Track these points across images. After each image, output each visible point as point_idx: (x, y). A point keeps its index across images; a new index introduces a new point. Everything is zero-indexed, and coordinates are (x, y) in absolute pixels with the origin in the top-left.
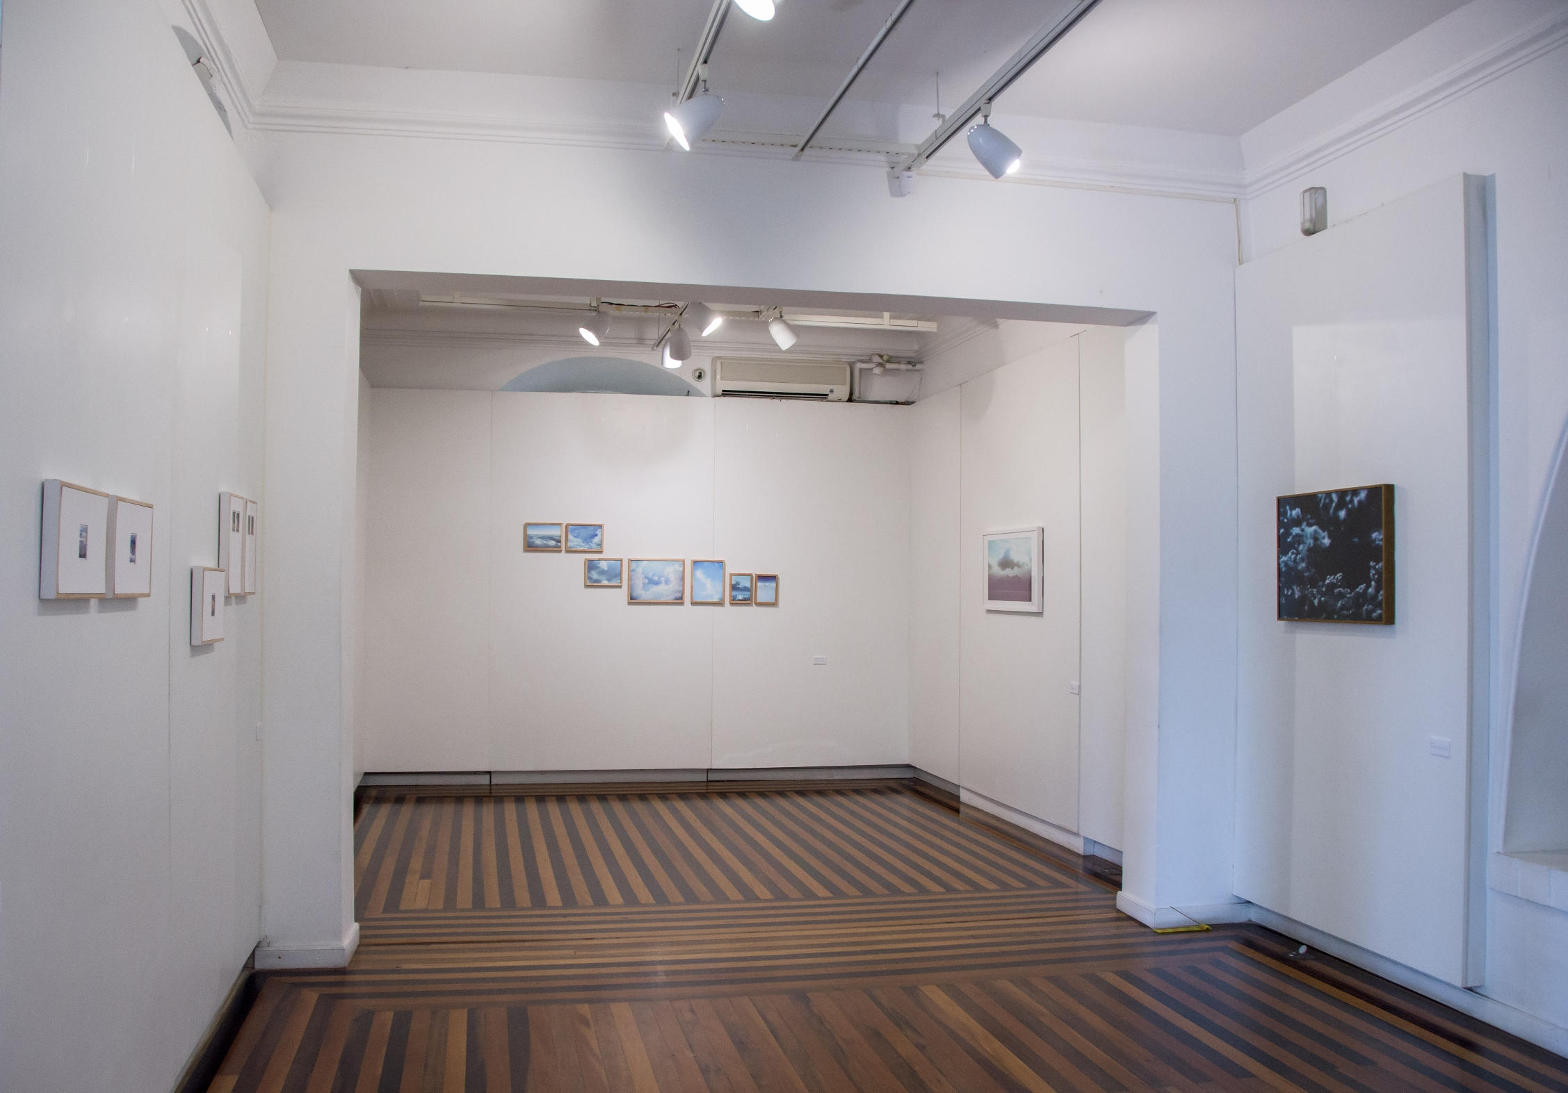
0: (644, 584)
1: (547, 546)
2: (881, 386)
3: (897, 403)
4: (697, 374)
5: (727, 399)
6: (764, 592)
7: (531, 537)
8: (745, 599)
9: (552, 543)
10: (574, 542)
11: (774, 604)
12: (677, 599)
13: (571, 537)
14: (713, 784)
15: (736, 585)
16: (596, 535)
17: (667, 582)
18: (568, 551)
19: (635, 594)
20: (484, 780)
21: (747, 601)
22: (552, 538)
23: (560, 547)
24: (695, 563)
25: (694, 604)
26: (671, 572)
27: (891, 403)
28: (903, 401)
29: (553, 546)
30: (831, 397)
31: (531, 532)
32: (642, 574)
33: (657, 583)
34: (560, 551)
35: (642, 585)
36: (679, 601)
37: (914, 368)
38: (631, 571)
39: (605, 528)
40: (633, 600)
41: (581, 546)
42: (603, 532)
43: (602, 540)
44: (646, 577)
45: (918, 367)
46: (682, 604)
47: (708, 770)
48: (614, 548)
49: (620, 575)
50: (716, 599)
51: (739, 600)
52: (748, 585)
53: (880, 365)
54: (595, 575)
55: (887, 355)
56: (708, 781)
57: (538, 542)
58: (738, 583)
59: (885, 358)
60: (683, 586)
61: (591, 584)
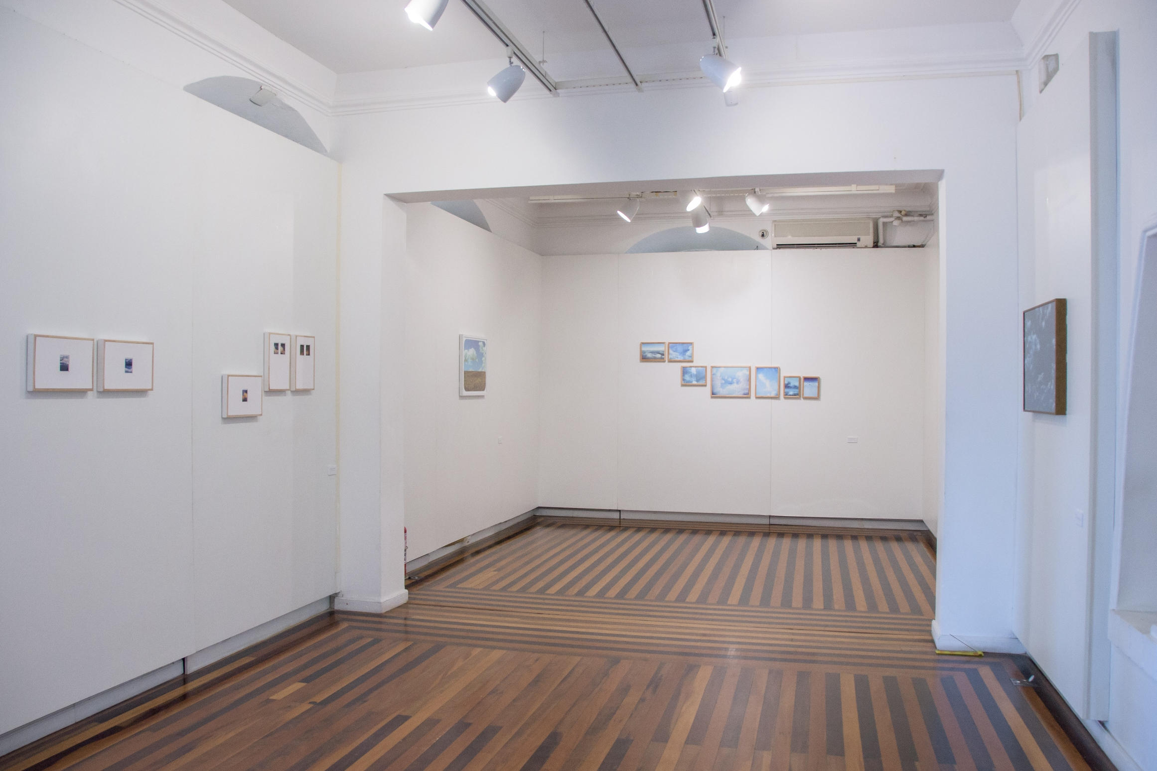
0: (722, 384)
1: (655, 358)
2: (902, 234)
3: (914, 246)
4: (761, 234)
5: (782, 250)
6: (809, 389)
7: (644, 352)
8: (795, 395)
9: (659, 356)
10: (674, 355)
11: (817, 398)
12: (745, 394)
13: (671, 351)
14: (774, 526)
15: (788, 384)
16: (689, 350)
17: (738, 383)
18: (670, 361)
19: (715, 391)
20: (616, 516)
21: (797, 396)
22: (658, 353)
23: (664, 359)
24: (758, 369)
25: (757, 398)
26: (741, 375)
27: (909, 247)
28: (919, 245)
29: (659, 358)
30: (859, 244)
31: (645, 348)
32: (720, 376)
33: (731, 383)
34: (665, 361)
35: (720, 384)
36: (747, 396)
37: (925, 219)
38: (713, 375)
39: (695, 345)
40: (714, 395)
41: (678, 358)
42: (693, 347)
43: (692, 354)
44: (723, 379)
45: (928, 218)
46: (749, 398)
47: (770, 517)
48: (701, 358)
49: (705, 378)
50: (773, 395)
51: (790, 395)
52: (797, 384)
53: (898, 218)
54: (687, 378)
55: (905, 211)
56: (770, 525)
57: (649, 355)
58: (789, 383)
59: (903, 213)
60: (750, 385)
61: (686, 384)
